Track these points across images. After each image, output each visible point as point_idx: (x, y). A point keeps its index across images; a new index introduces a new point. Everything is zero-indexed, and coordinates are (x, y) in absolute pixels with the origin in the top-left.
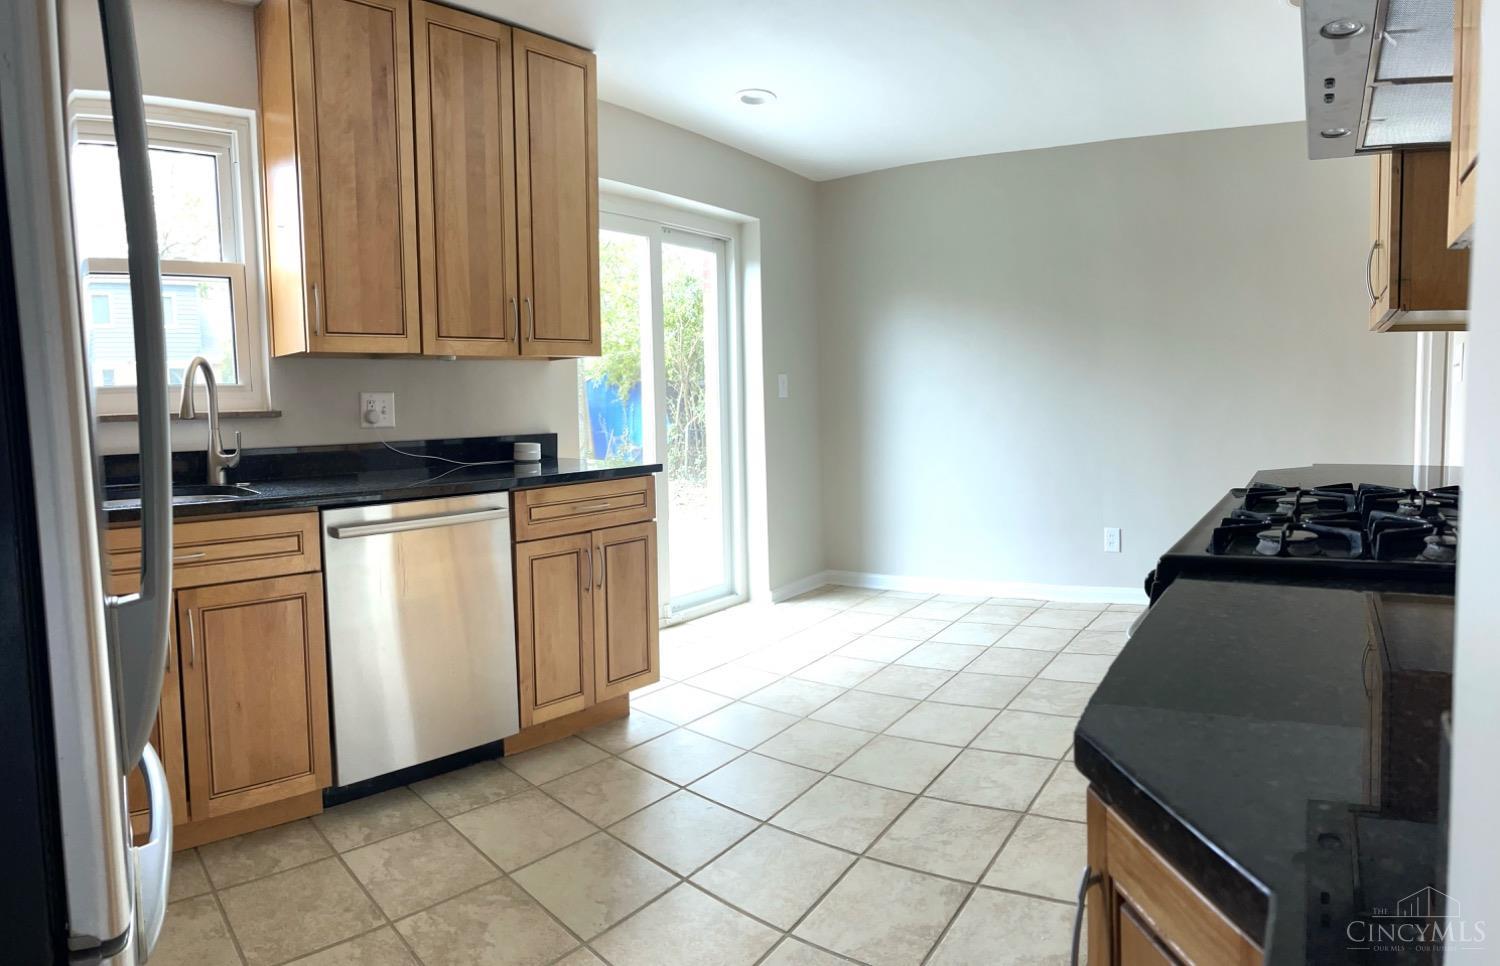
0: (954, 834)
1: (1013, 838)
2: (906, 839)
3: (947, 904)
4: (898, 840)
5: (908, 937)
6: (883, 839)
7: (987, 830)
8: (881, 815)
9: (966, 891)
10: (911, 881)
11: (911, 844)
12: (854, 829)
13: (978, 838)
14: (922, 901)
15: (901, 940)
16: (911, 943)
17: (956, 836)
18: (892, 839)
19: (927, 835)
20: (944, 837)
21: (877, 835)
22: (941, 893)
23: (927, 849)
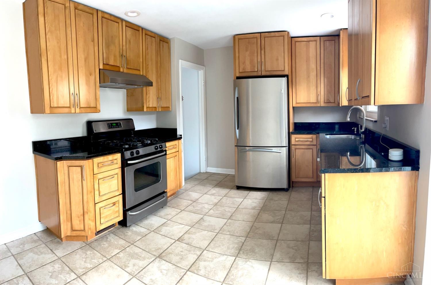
0: (179, 254)
1: (164, 250)
2: (192, 254)
3: (184, 238)
4: (195, 254)
5: (193, 233)
6: (199, 254)
7: (170, 254)
8: (200, 263)
9: (179, 240)
10: (191, 243)
11: (191, 252)
12: (208, 258)
13: (173, 252)
14: (189, 239)
15: (194, 232)
16: (192, 232)
17: (179, 253)
18: (196, 254)
19: (186, 255)
20: (182, 253)
21: (201, 256)
22: (185, 240)
23: (187, 250)
